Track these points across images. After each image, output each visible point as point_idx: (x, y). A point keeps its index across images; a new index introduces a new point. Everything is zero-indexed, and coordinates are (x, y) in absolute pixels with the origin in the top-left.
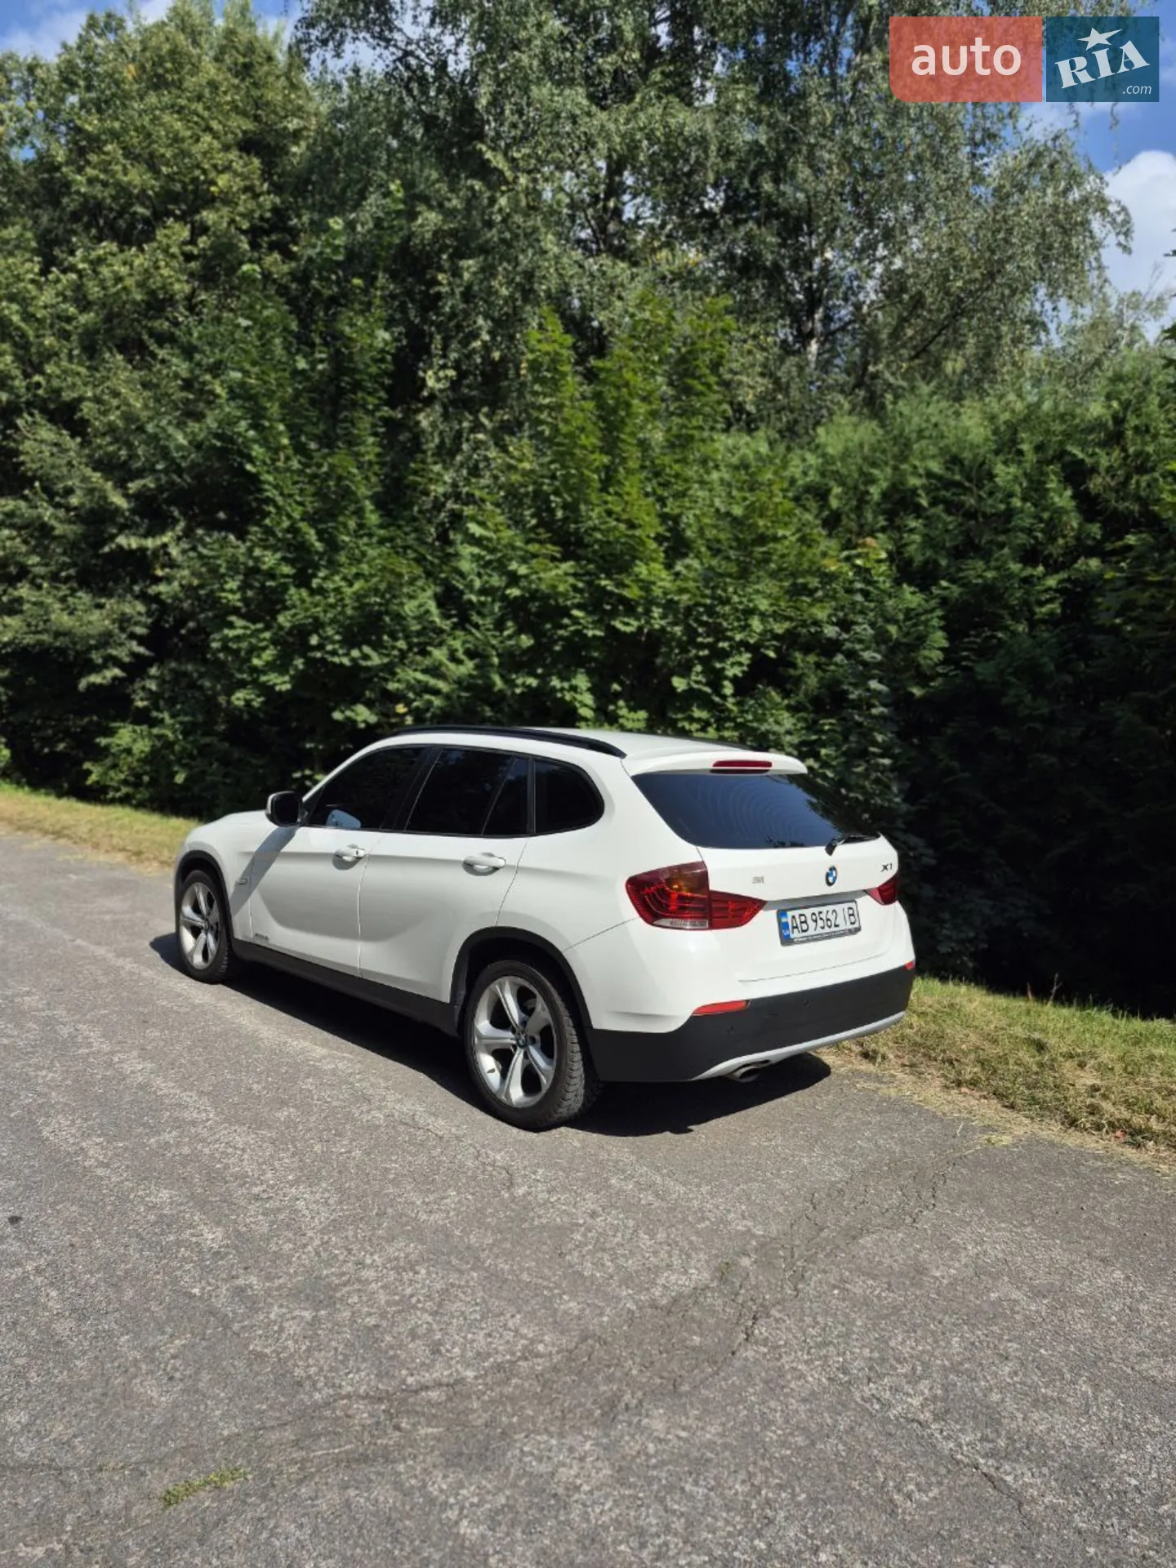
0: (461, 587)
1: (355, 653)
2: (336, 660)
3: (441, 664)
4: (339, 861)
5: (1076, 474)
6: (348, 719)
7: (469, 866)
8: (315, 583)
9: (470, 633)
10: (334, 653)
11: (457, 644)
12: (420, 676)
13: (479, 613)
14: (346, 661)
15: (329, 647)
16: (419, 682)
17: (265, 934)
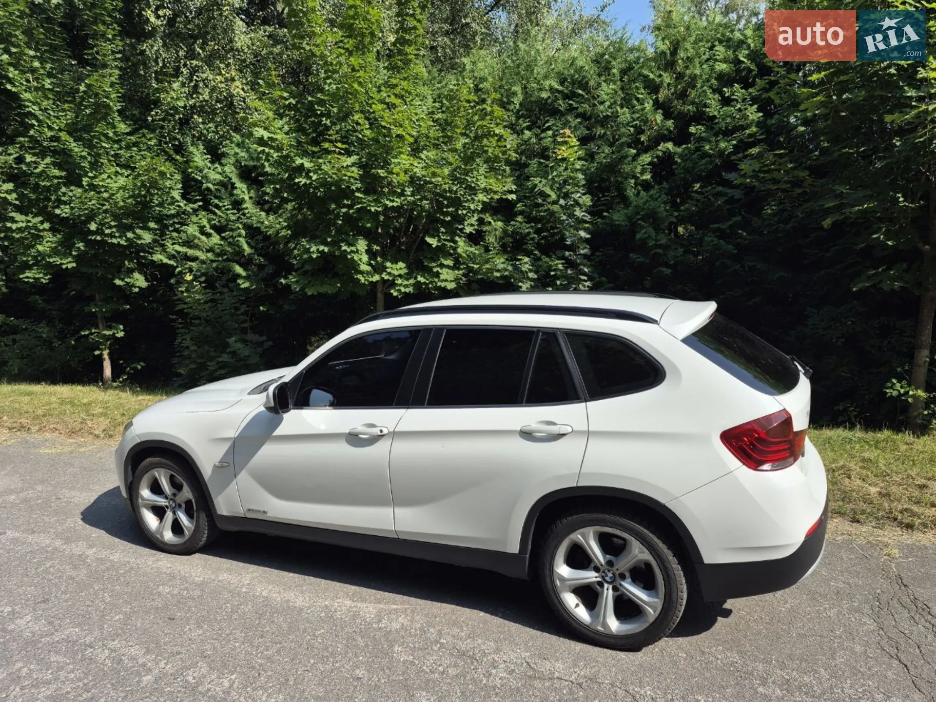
0: (200, 178)
1: (130, 235)
2: (115, 241)
3: (195, 237)
6: (128, 284)
7: (527, 435)
8: (85, 181)
9: (215, 214)
10: (111, 236)
11: (205, 222)
12: (178, 248)
13: (216, 197)
14: (123, 242)
15: (107, 231)
16: (178, 252)
17: (262, 509)
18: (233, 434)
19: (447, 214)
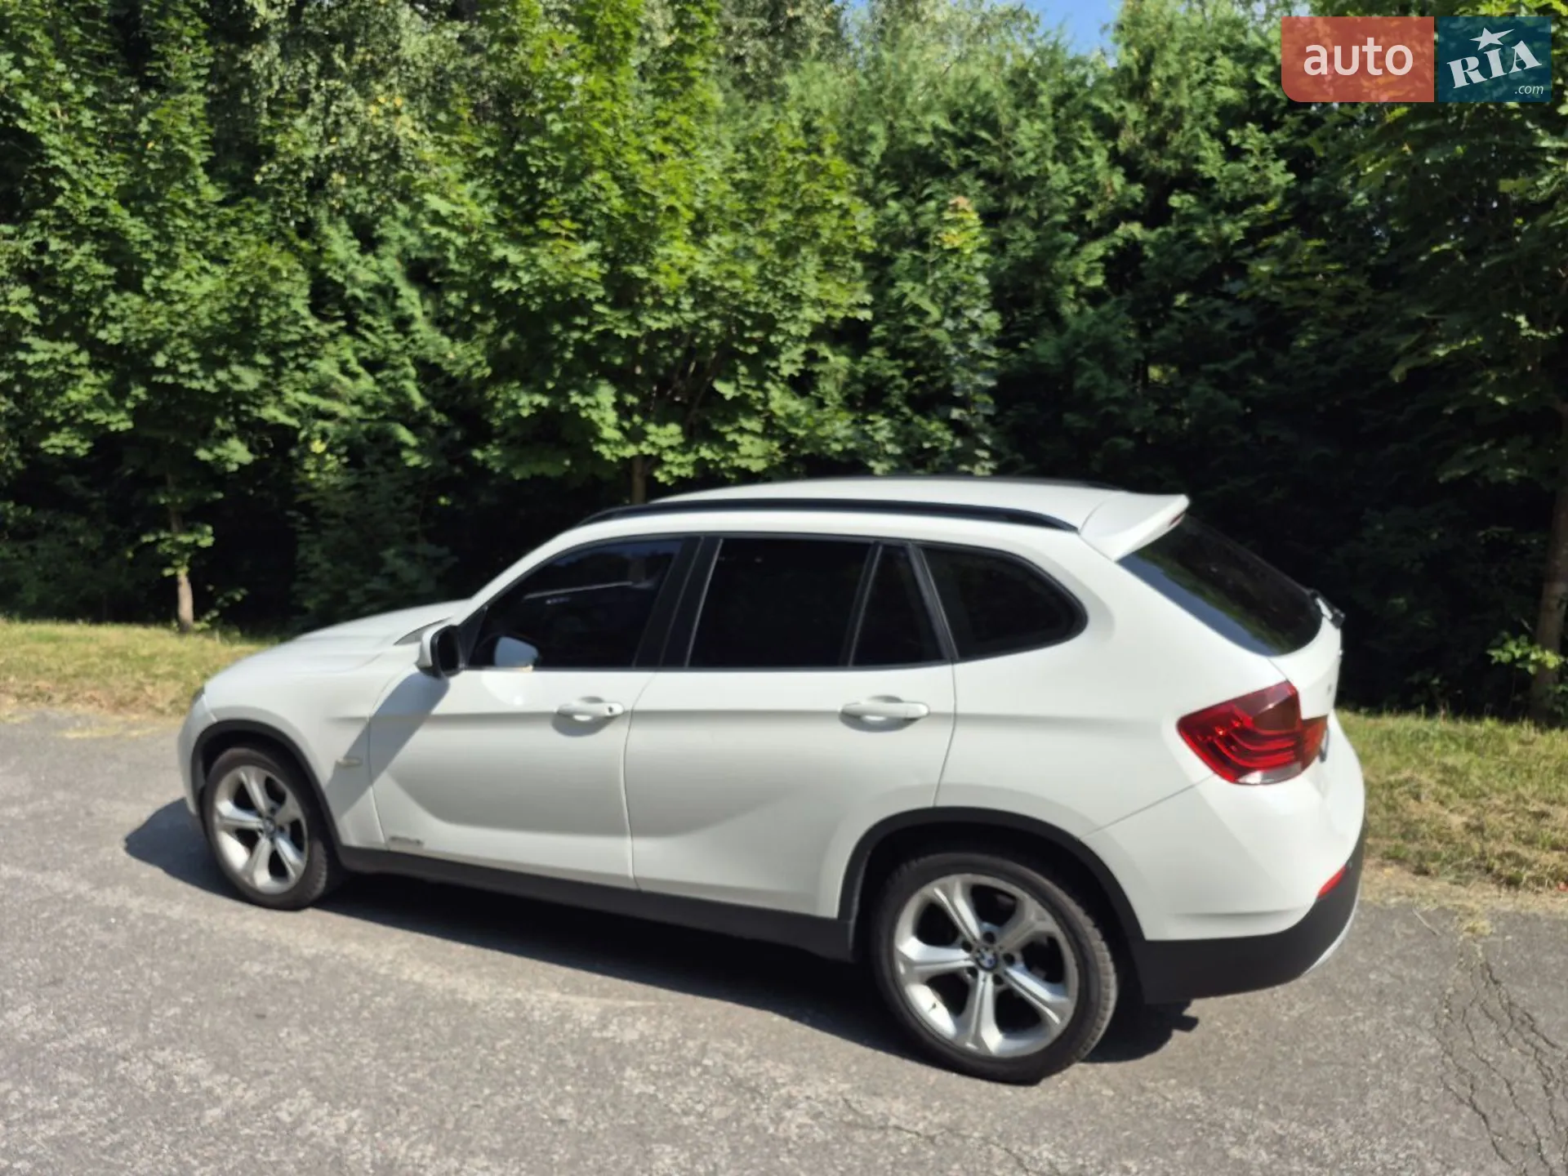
0: (340, 280)
1: (222, 375)
2: (195, 385)
3: (332, 379)
4: (565, 722)
5: (1108, 128)
6: (218, 458)
7: (853, 719)
8: (148, 283)
9: (365, 339)
10: (191, 375)
11: (348, 354)
12: (303, 397)
13: (368, 311)
14: (210, 387)
15: (184, 368)
16: (304, 405)
17: (413, 836)
18: (368, 710)
19: (751, 342)
